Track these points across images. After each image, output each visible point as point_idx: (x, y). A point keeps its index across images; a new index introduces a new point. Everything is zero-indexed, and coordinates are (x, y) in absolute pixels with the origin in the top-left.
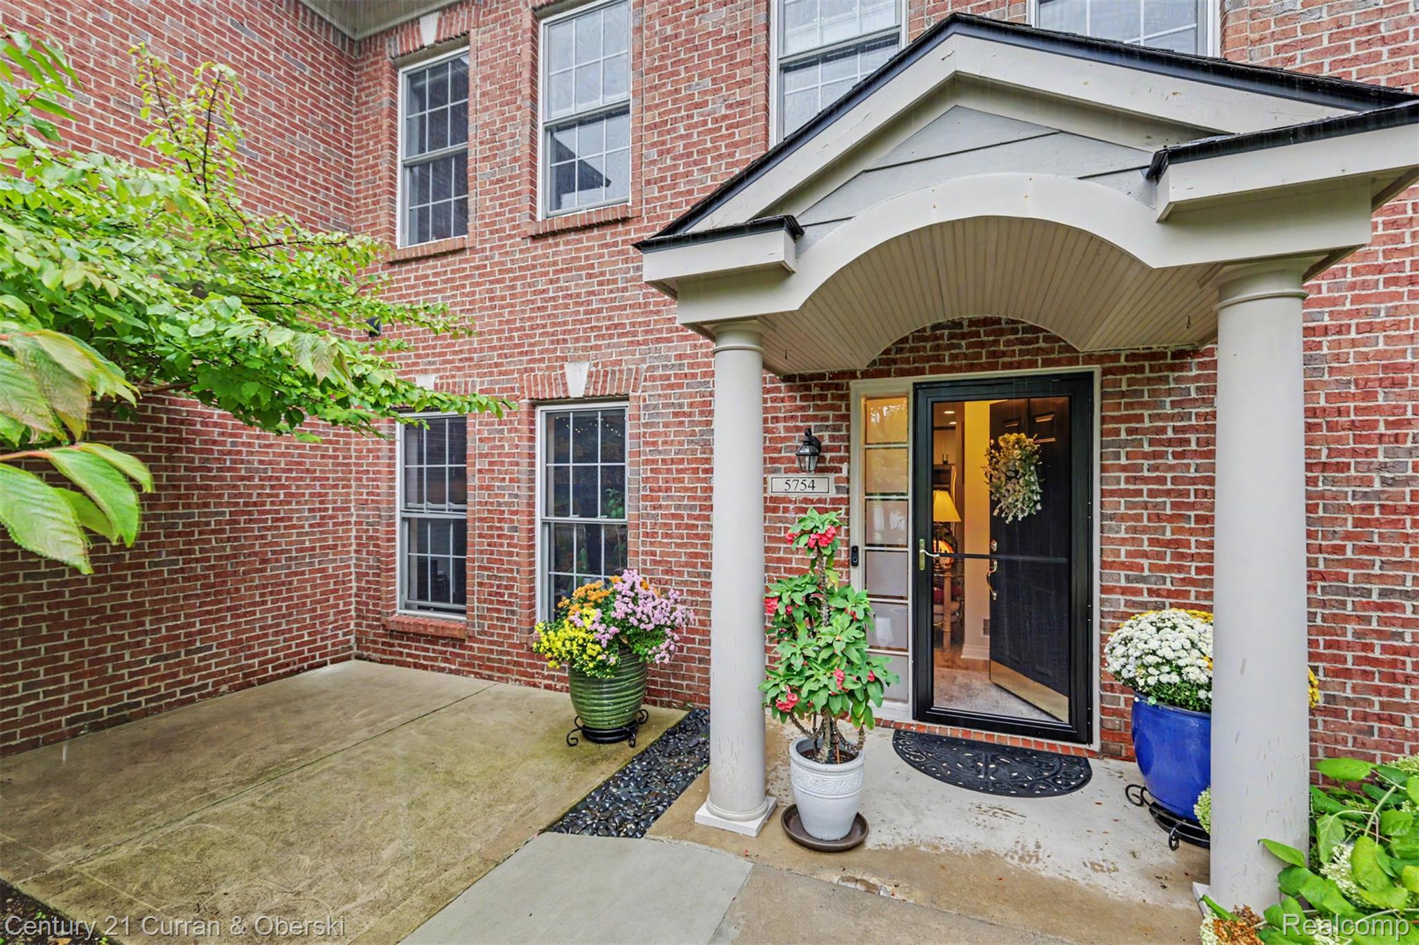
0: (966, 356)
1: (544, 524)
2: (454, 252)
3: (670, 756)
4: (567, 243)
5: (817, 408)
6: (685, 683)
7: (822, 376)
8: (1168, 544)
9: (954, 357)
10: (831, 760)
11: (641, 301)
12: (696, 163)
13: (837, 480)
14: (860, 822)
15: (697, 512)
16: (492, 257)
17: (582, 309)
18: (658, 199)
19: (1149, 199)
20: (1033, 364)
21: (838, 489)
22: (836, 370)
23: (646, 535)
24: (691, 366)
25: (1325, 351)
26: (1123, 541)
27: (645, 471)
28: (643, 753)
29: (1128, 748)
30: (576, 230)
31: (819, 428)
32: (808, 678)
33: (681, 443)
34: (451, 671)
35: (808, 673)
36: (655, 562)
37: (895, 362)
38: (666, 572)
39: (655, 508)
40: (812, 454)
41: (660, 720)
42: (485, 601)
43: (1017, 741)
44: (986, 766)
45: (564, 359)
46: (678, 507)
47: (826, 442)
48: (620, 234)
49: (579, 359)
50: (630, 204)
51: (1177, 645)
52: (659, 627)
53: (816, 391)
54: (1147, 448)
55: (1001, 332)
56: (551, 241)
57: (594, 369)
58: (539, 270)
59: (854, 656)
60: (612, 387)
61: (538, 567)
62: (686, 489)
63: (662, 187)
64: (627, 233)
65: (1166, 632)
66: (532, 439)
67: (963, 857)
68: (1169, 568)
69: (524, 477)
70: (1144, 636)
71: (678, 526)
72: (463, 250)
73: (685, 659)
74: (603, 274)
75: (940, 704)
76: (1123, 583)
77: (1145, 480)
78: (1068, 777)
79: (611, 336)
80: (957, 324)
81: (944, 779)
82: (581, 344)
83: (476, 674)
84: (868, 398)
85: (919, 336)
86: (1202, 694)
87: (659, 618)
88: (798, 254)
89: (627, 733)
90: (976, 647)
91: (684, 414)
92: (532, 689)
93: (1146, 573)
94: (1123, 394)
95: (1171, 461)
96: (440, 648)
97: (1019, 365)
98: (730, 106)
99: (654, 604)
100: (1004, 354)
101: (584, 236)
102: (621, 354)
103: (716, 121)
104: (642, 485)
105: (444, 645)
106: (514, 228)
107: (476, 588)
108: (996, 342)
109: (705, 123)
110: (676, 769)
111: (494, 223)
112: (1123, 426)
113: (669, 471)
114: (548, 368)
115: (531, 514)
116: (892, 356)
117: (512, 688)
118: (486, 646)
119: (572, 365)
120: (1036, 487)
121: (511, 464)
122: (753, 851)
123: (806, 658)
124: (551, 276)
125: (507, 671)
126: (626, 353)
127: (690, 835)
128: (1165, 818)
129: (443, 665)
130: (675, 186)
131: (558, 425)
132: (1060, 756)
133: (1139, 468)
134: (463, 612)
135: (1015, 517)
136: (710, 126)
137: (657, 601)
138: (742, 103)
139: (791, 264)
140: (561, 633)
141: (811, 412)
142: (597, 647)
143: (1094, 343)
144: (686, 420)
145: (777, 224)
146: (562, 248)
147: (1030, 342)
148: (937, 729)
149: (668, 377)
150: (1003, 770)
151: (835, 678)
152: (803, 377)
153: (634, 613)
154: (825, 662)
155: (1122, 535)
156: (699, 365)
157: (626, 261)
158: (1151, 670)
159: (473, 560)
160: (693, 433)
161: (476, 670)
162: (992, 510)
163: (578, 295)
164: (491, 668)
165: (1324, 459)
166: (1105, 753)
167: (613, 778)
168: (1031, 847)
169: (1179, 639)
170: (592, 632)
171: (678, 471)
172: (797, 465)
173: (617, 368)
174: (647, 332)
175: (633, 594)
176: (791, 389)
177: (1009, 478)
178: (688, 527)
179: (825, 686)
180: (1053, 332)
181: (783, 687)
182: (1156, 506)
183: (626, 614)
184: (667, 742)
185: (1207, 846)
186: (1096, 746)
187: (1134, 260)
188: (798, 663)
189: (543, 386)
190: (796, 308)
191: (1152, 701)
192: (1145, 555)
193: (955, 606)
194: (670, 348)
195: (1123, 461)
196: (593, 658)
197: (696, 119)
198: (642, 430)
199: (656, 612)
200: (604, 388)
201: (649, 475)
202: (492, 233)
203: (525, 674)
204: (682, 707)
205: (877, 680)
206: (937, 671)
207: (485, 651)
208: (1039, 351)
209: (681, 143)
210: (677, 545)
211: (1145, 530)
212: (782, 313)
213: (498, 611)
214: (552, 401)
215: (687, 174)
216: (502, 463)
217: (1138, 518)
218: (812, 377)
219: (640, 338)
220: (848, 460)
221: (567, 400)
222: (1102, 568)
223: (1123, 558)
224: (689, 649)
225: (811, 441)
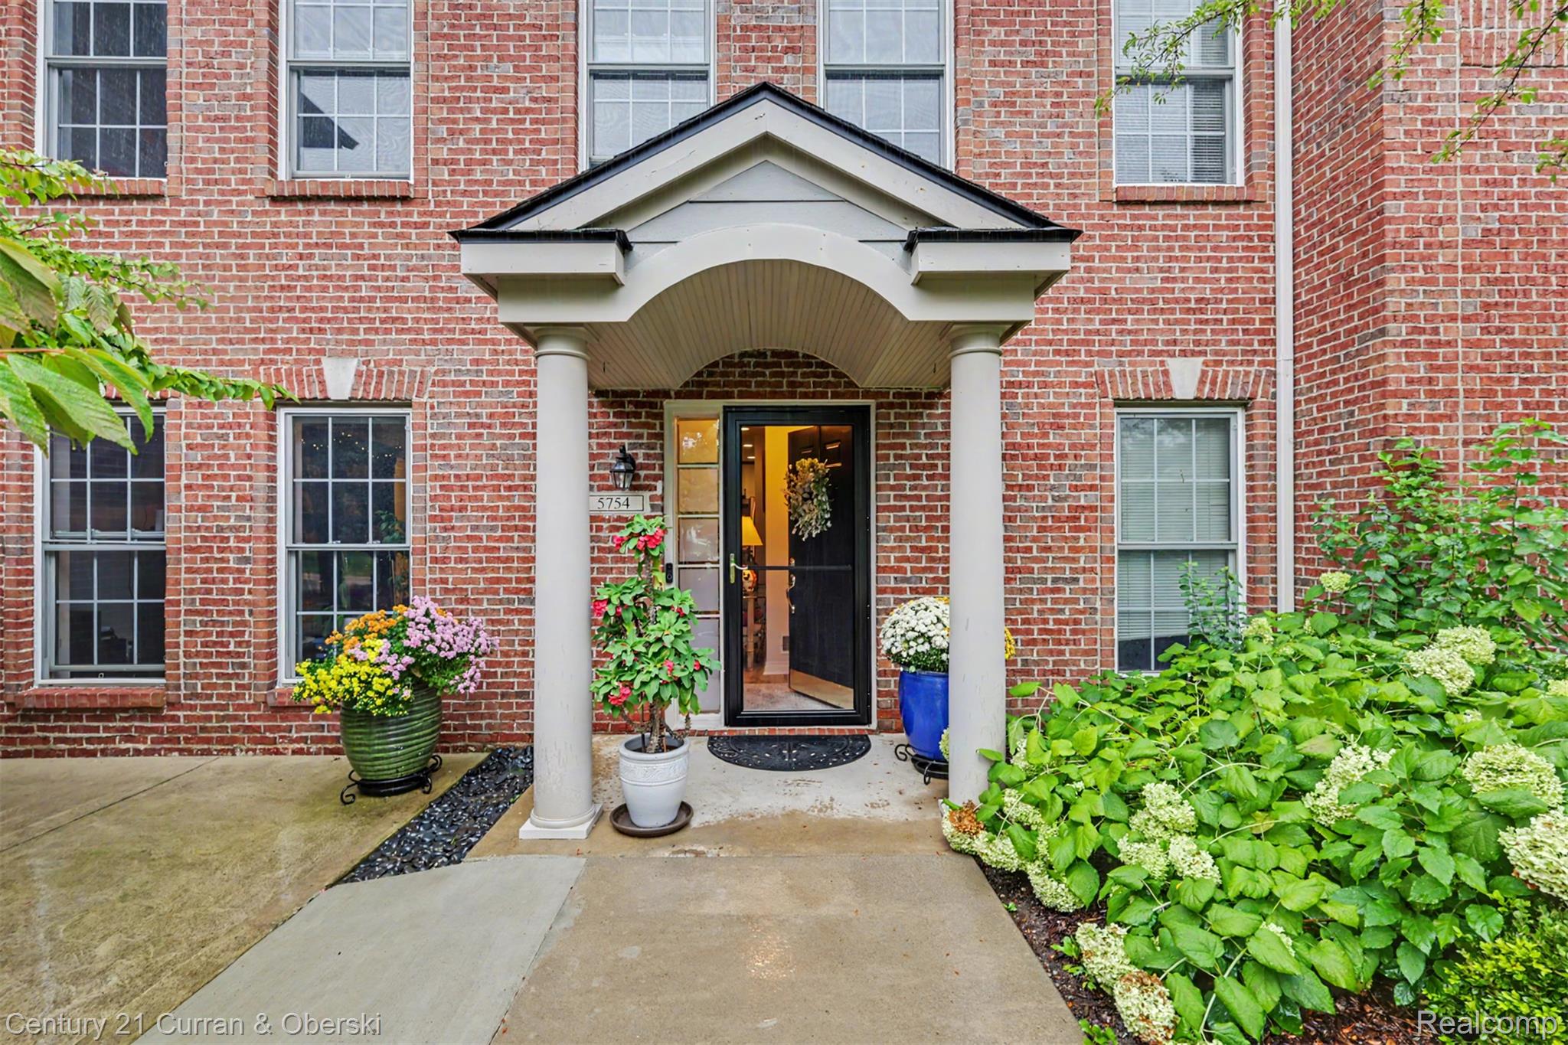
0: (769, 384)
1: (290, 552)
2: (142, 198)
3: (475, 794)
4: (323, 213)
5: (631, 425)
6: (484, 723)
7: (636, 394)
8: (923, 550)
9: (759, 384)
10: (660, 749)
11: (427, 294)
12: (494, 152)
13: (652, 498)
14: (685, 808)
15: (499, 533)
16: (208, 214)
17: (346, 295)
18: (449, 182)
19: (907, 265)
20: (824, 395)
21: (653, 507)
22: (650, 388)
23: (435, 560)
24: (491, 373)
25: (1020, 400)
26: (893, 549)
27: (433, 488)
28: (442, 797)
29: (895, 722)
30: (337, 199)
31: (633, 446)
32: (639, 672)
33: (478, 457)
34: (138, 752)
35: (639, 667)
36: (446, 591)
37: (707, 384)
38: (461, 601)
39: (445, 529)
40: (626, 472)
41: (455, 766)
42: (197, 654)
43: (815, 730)
44: (790, 751)
45: (322, 352)
46: (475, 528)
47: (640, 460)
48: (399, 214)
49: (343, 354)
50: (412, 181)
51: (928, 622)
52: (461, 655)
53: (629, 408)
54: (908, 471)
55: (799, 365)
56: (300, 206)
57: (364, 368)
58: (282, 240)
59: (681, 647)
60: (389, 389)
61: (281, 607)
62: (484, 509)
63: (454, 170)
64: (409, 214)
65: (922, 613)
66: (272, 448)
67: (774, 818)
68: (924, 570)
69: (261, 494)
70: (907, 618)
71: (475, 550)
72: (158, 197)
73: (486, 696)
74: (376, 257)
75: (748, 709)
76: (892, 584)
77: (908, 498)
78: (853, 749)
79: (387, 331)
80: (762, 354)
81: (756, 766)
82: (345, 337)
83: (181, 751)
84: (680, 419)
85: (728, 361)
86: (944, 656)
87: (462, 644)
88: (627, 268)
89: (419, 780)
90: (777, 662)
91: (483, 425)
92: (274, 757)
93: (909, 575)
94: (891, 426)
95: (926, 482)
96: (118, 724)
97: (814, 396)
98: (534, 100)
99: (454, 630)
100: (801, 385)
101: (349, 209)
102: (400, 352)
103: (517, 111)
104: (429, 504)
105: (122, 719)
106: (244, 182)
107: (182, 639)
108: (794, 374)
109: (506, 111)
110: (485, 804)
111: (212, 171)
112: (892, 453)
113: (463, 488)
114: (296, 361)
115: (272, 540)
116: (705, 378)
117: (242, 760)
118: (199, 712)
119: (333, 360)
120: (827, 507)
121: (239, 478)
122: (584, 849)
123: (637, 654)
124: (300, 250)
125: (234, 740)
126: (409, 352)
127: (518, 849)
128: (920, 763)
129: (124, 746)
130: (469, 172)
131: (309, 433)
132: (847, 737)
133: (903, 488)
134: (161, 674)
135: (810, 534)
136: (511, 115)
137: (458, 628)
138: (549, 100)
139: (621, 276)
140: (336, 671)
141: (624, 430)
142: (388, 681)
143: (870, 382)
144: (485, 432)
145: (607, 237)
146: (316, 218)
147: (821, 375)
148: (746, 731)
149: (463, 384)
150: (802, 753)
151: (666, 668)
152: (615, 393)
153: (432, 641)
154: (655, 655)
155: (892, 544)
156: (499, 373)
157: (407, 246)
158: (912, 644)
159: (178, 603)
160: (493, 447)
161: (182, 745)
162: (790, 529)
163: (341, 278)
164: (209, 741)
165: (1020, 482)
166: (882, 729)
167: (409, 824)
168: (827, 802)
169: (928, 617)
170: (378, 665)
171: (475, 488)
172: (611, 483)
173: (396, 369)
174: (435, 331)
175: (428, 621)
176: (603, 405)
177: (805, 500)
178: (487, 549)
179: (657, 676)
180: (840, 369)
181: (615, 683)
182: (915, 518)
183: (423, 641)
184: (469, 782)
185: (946, 777)
186: (874, 726)
187: (897, 312)
188: (629, 659)
189: (290, 383)
190: (625, 319)
191: (912, 669)
192: (907, 560)
193: (758, 627)
194: (464, 351)
195: (892, 482)
196: (380, 694)
197: (494, 105)
198: (429, 441)
199: (457, 639)
200: (378, 390)
201: (438, 492)
202: (207, 182)
203: (263, 740)
204: (480, 750)
205: (702, 667)
206: (746, 686)
207: (199, 718)
208: (828, 384)
209: (478, 127)
210: (474, 570)
211: (908, 539)
212: (609, 324)
213: (219, 665)
214: (304, 403)
215: (484, 162)
216: (226, 477)
217: (902, 529)
218: (625, 394)
219: (426, 336)
220: (661, 478)
221: (325, 402)
222: (878, 572)
223: (892, 564)
224: (488, 684)
225: (625, 458)
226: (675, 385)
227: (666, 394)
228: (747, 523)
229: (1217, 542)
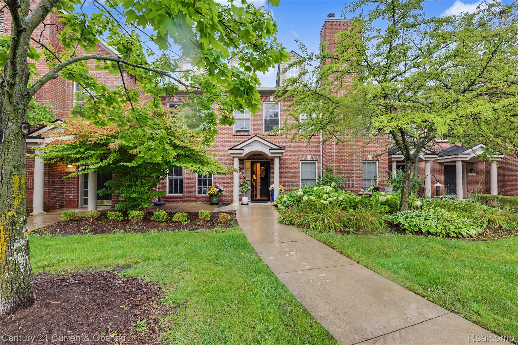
1: (197, 179)
7: (241, 159)
9: (256, 158)
13: (242, 172)
15: (224, 177)
19: (269, 151)
23: (216, 180)
39: (217, 176)
42: (187, 191)
46: (221, 176)
61: (196, 186)
71: (221, 179)
83: (185, 203)
84: (246, 162)
85: (252, 155)
97: (263, 159)
105: (178, 199)
107: (185, 189)
112: (272, 167)
116: (249, 158)
118: (187, 198)
122: (239, 206)
125: (192, 201)
134: (182, 194)
135: (263, 177)
139: (242, 153)
145: (241, 149)
159: (184, 185)
162: (260, 176)
164: (189, 202)
177: (262, 172)
187: (269, 155)
193: (256, 191)
203: (195, 202)
212: (241, 156)
213: (190, 192)
220: (244, 170)
226: (245, 158)
227: (244, 159)
228: (254, 176)
229: (314, 178)
